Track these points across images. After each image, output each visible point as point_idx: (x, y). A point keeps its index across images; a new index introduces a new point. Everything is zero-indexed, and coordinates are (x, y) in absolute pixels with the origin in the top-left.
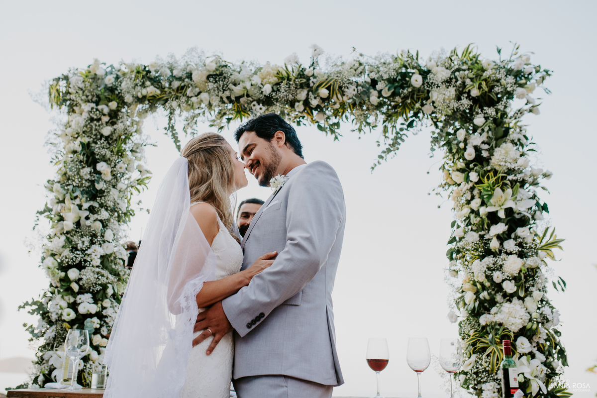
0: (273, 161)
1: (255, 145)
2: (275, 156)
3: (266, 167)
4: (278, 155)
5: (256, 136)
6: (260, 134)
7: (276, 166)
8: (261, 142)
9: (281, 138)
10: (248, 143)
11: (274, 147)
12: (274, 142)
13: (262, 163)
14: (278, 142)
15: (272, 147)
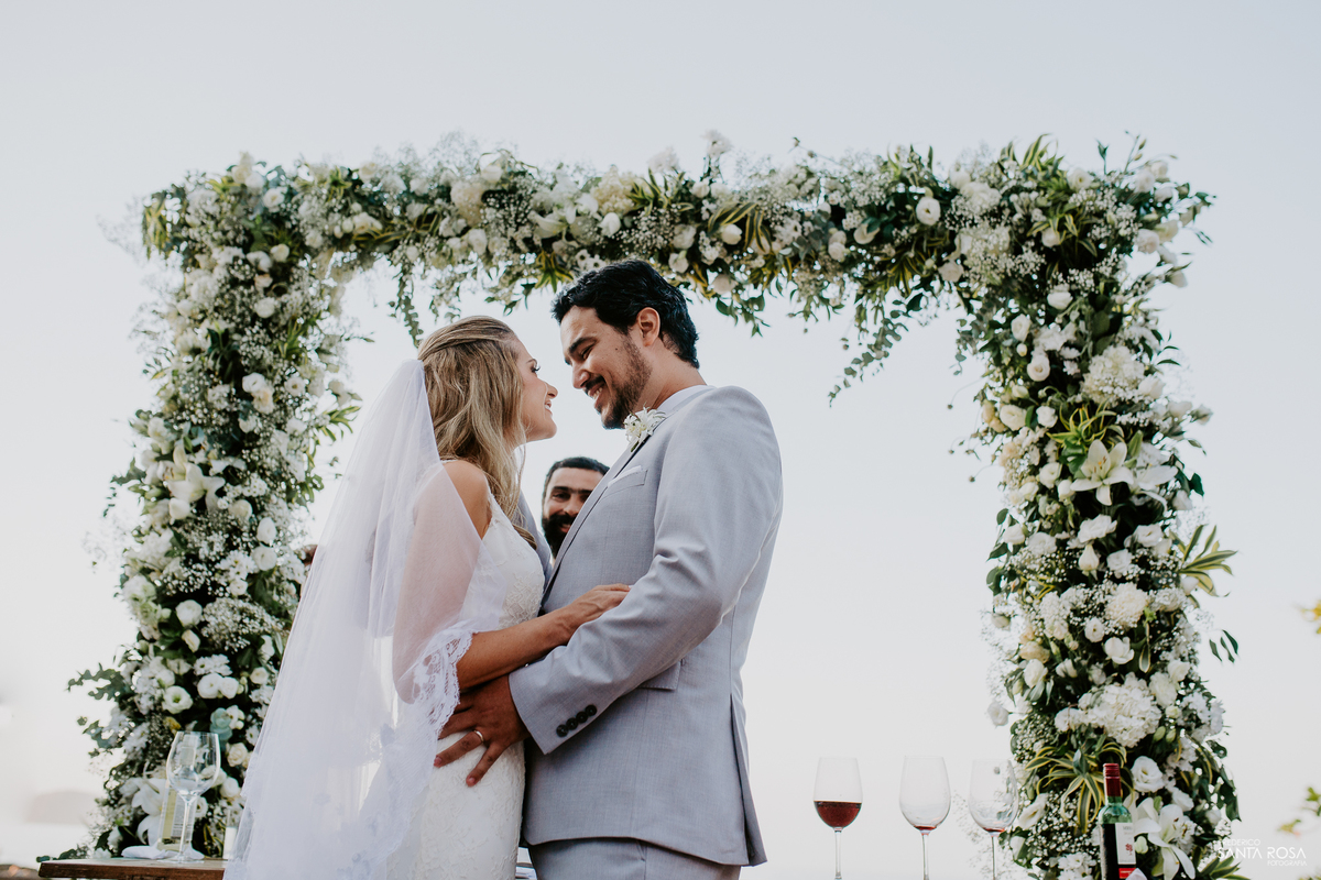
1: (594, 341)
2: (637, 368)
8: (607, 334)
9: (650, 325)
10: (579, 336)
11: (634, 346)
12: (636, 333)
13: (608, 383)
14: (645, 332)
15: (629, 347)
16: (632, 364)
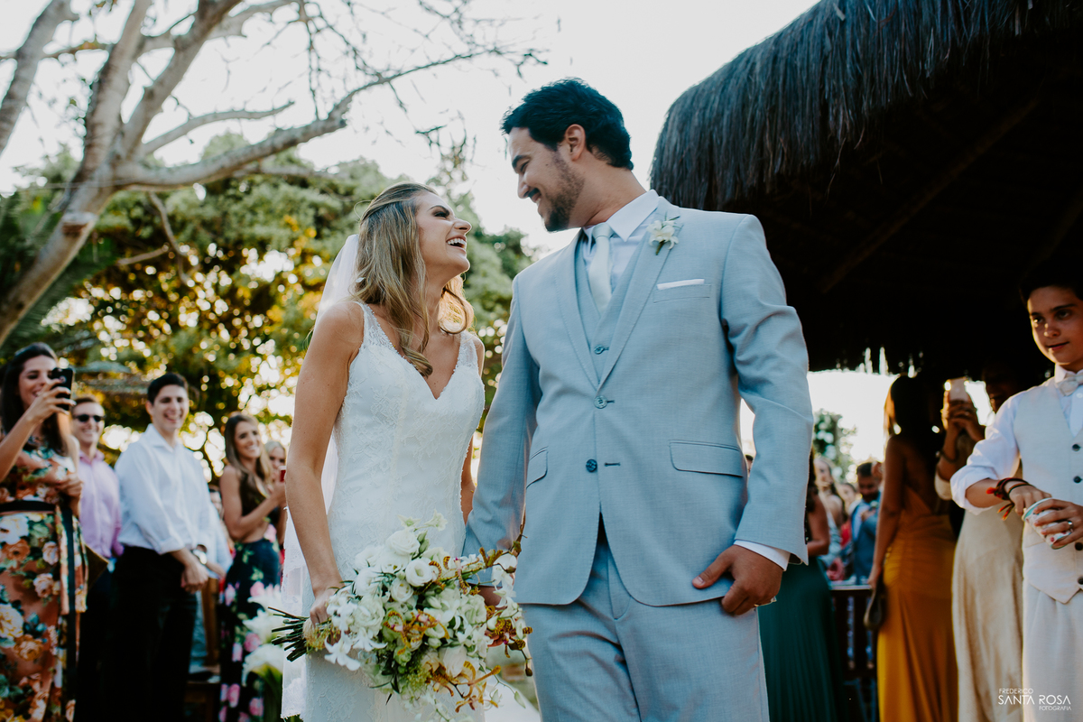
0: (564, 189)
1: (529, 158)
2: (569, 180)
3: (552, 200)
4: (573, 177)
5: (529, 139)
6: (538, 135)
7: (573, 198)
8: (539, 151)
9: (575, 139)
10: (517, 154)
11: (562, 161)
12: (564, 149)
13: (543, 194)
14: (572, 146)
15: (558, 161)
16: (563, 177)
